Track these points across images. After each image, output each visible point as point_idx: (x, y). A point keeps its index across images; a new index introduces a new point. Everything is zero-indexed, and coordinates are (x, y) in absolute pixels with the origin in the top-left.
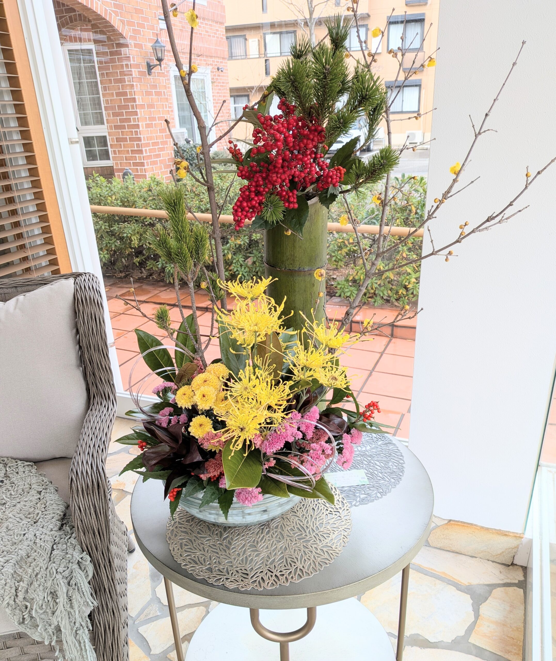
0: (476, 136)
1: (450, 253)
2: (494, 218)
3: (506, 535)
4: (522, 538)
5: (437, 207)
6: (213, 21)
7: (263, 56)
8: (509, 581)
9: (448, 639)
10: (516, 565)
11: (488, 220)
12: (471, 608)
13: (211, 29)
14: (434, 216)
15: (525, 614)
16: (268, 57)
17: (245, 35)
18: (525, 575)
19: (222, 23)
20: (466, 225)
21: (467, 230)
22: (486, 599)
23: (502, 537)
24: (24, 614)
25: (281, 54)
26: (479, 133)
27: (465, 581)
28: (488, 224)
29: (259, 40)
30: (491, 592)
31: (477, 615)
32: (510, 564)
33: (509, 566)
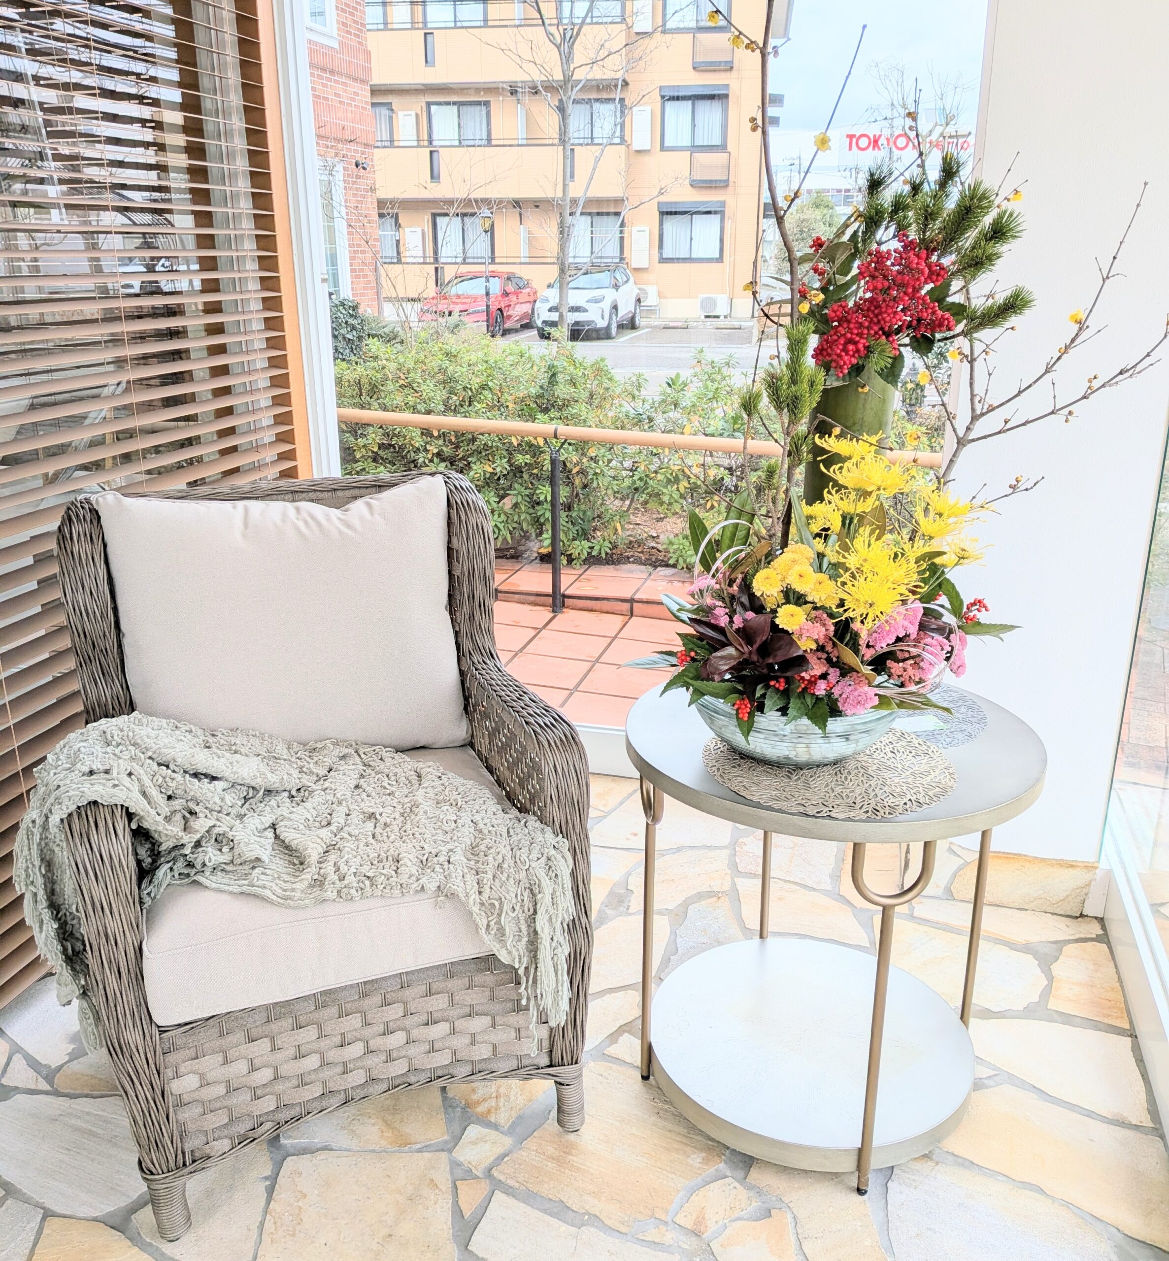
0: (1104, 280)
1: (1070, 413)
2: (1128, 371)
3: (1072, 866)
4: (1096, 868)
5: (1059, 358)
6: (348, 76)
7: (426, 143)
8: (1082, 936)
9: (1019, 1006)
10: (1087, 916)
11: (1121, 373)
12: (1039, 970)
13: (345, 91)
14: (1054, 369)
15: (1118, 972)
16: (435, 147)
17: (391, 103)
18: (1104, 928)
19: (363, 81)
20: (1095, 378)
21: (1096, 384)
22: (1057, 959)
23: (1066, 870)
24: (490, 919)
25: (460, 143)
26: (1108, 277)
27: (1020, 938)
28: (1121, 377)
29: (417, 115)
30: (1060, 951)
31: (1050, 978)
32: (1078, 915)
33: (1077, 918)
